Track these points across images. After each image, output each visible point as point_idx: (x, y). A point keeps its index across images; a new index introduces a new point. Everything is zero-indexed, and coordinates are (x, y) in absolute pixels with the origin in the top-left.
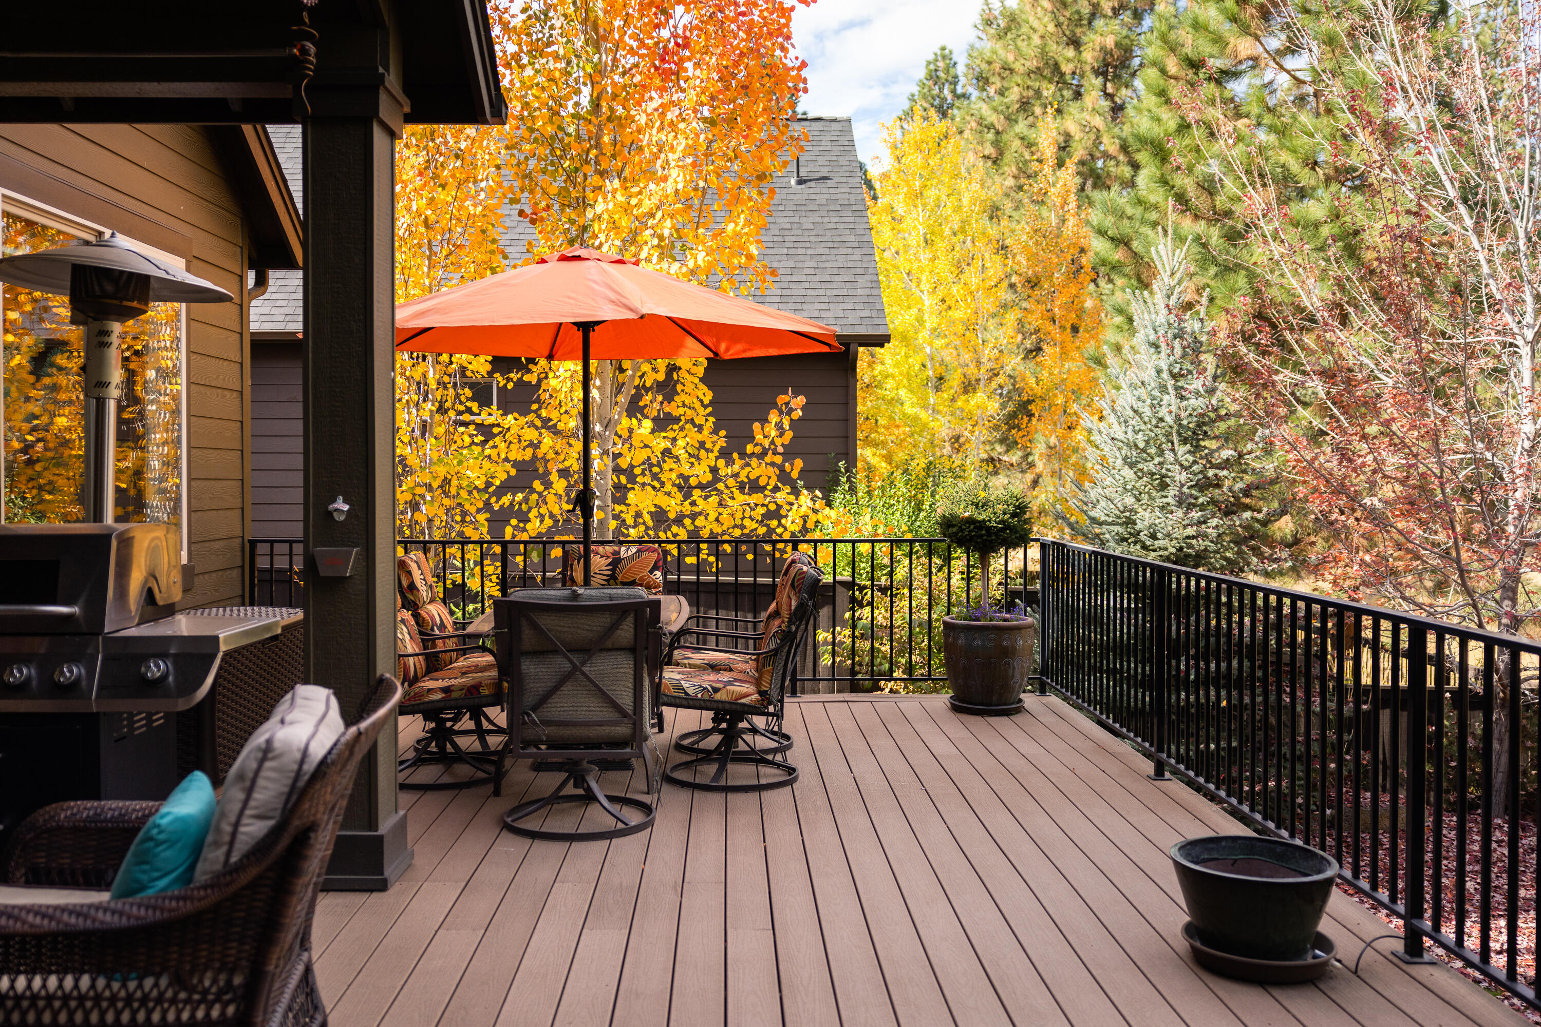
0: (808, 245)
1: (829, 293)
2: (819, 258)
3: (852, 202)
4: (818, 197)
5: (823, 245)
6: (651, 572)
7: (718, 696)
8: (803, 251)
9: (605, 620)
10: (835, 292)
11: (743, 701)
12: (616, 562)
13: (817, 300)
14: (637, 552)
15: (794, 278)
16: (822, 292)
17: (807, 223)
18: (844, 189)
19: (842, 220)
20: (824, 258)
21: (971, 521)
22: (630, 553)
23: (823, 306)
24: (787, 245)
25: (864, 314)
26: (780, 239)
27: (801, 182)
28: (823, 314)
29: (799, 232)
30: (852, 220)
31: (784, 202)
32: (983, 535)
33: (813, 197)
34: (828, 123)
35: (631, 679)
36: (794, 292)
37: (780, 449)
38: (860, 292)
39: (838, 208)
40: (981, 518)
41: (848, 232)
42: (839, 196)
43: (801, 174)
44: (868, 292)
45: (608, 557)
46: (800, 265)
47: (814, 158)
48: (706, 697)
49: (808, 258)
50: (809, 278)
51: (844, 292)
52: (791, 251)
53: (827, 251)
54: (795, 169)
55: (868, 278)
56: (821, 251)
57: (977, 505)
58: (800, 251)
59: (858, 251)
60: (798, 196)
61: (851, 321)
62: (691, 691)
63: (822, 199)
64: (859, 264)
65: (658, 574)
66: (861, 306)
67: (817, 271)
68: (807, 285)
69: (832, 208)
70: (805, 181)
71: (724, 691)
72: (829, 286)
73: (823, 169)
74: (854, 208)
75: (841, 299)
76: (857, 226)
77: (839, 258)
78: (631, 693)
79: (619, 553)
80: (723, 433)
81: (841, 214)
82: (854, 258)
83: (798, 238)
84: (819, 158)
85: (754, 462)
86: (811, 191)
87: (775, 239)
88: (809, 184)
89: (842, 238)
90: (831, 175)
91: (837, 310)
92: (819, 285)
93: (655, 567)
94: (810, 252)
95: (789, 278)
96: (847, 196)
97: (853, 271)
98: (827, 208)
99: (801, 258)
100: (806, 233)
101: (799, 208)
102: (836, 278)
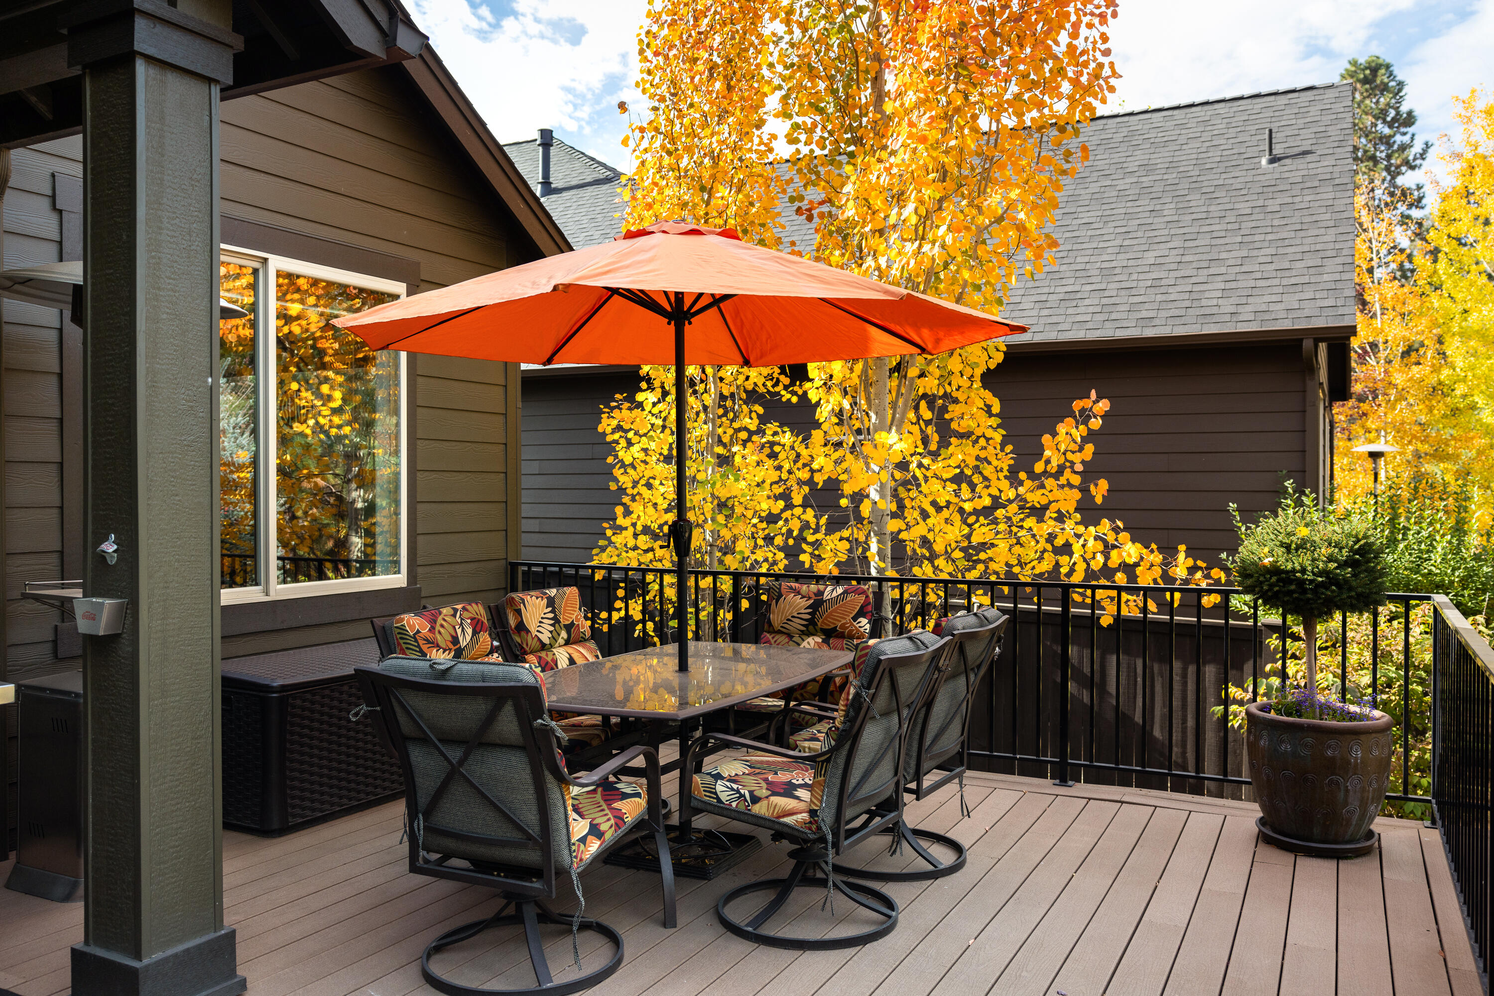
0: (1269, 230)
1: (1285, 282)
2: (1280, 243)
3: (1335, 175)
4: (1293, 174)
5: (1288, 228)
6: (855, 618)
7: (757, 809)
8: (1262, 237)
9: (479, 707)
10: (1293, 281)
11: (787, 820)
12: (818, 603)
13: (1269, 290)
14: (843, 593)
15: (1244, 269)
16: (1276, 282)
17: (1273, 206)
18: (1329, 161)
19: (1319, 197)
20: (1287, 242)
21: (1275, 570)
22: (835, 594)
23: (1274, 298)
24: (1242, 232)
25: (1326, 303)
26: (1236, 226)
27: (1273, 160)
28: (1272, 307)
29: (1261, 216)
30: (1331, 196)
31: (1249, 185)
32: (1293, 592)
33: (1286, 175)
34: (1322, 91)
35: (532, 790)
36: (1240, 284)
37: (1079, 467)
38: (1326, 277)
39: (1316, 184)
40: (1289, 566)
41: (1324, 210)
42: (1319, 171)
43: (1274, 152)
44: (1337, 277)
45: (810, 598)
46: (1255, 253)
47: (1296, 132)
48: (742, 808)
49: (1266, 244)
50: (1263, 267)
51: (1306, 279)
52: (1246, 239)
53: (1292, 234)
54: (1267, 148)
55: (1339, 260)
56: (1284, 235)
57: (1288, 547)
58: (1257, 238)
59: (1332, 231)
60: (1268, 177)
61: (1307, 313)
62: (724, 797)
63: (1297, 177)
64: (1331, 246)
65: (864, 621)
66: (1324, 294)
67: (1275, 259)
68: (1259, 275)
69: (1308, 185)
70: (1280, 159)
71: (764, 803)
72: (1287, 273)
73: (1304, 143)
74: (1337, 181)
75: (1300, 288)
76: (1337, 202)
77: (1306, 241)
78: (534, 809)
79: (822, 593)
80: (1009, 448)
81: (1318, 190)
82: (1325, 239)
83: (1258, 224)
84: (1301, 132)
85: (1050, 483)
86: (1286, 168)
87: (1230, 227)
88: (1283, 162)
89: (1314, 218)
90: (1314, 148)
91: (1291, 301)
92: (1274, 274)
93: (861, 613)
94: (1270, 237)
95: (1237, 269)
96: (1330, 169)
97: (1322, 254)
98: (1301, 186)
99: (1257, 245)
100: (1270, 216)
101: (1265, 189)
102: (1299, 265)
